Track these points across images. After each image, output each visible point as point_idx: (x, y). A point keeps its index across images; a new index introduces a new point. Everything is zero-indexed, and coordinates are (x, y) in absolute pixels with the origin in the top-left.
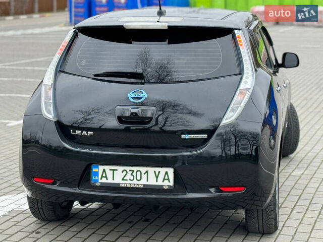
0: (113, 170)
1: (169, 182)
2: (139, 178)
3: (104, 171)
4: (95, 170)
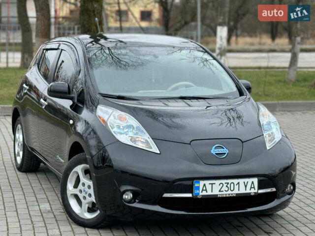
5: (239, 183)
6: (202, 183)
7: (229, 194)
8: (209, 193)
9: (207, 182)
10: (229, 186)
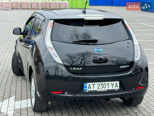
0: (94, 84)
1: (118, 87)
2: (105, 87)
3: (89, 85)
4: (85, 85)
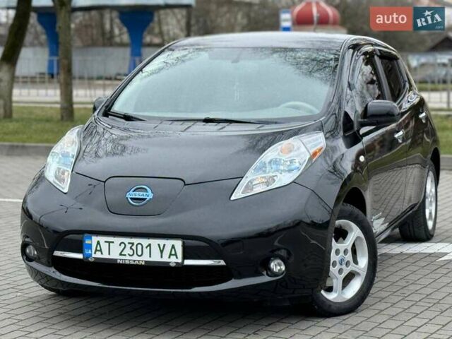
5: (150, 245)
6: (95, 239)
7: (134, 261)
8: (105, 255)
9: (102, 239)
10: (134, 248)
